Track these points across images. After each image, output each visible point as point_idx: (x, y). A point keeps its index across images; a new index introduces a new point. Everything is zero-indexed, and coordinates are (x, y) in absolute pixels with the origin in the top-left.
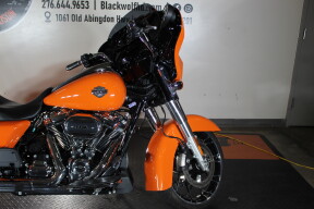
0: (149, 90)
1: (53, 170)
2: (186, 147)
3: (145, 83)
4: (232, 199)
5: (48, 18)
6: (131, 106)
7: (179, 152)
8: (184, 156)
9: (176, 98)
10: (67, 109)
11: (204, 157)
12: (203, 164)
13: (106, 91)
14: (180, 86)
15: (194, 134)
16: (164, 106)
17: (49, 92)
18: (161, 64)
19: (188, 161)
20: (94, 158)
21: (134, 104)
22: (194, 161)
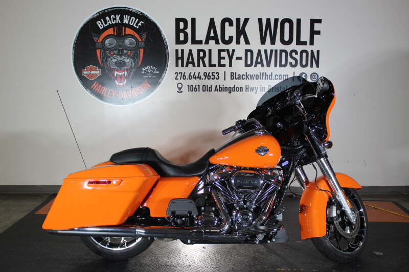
0: (300, 150)
1: (220, 220)
2: (336, 200)
3: (296, 144)
4: (377, 253)
5: (180, 89)
6: (284, 164)
7: (330, 204)
8: (334, 208)
9: (326, 156)
10: (231, 167)
11: (352, 210)
12: (352, 216)
13: (267, 150)
14: (330, 145)
15: (342, 189)
16: (315, 163)
17: (212, 153)
18: (313, 127)
19: (339, 212)
20: (255, 210)
21: (287, 163)
22: (343, 214)
